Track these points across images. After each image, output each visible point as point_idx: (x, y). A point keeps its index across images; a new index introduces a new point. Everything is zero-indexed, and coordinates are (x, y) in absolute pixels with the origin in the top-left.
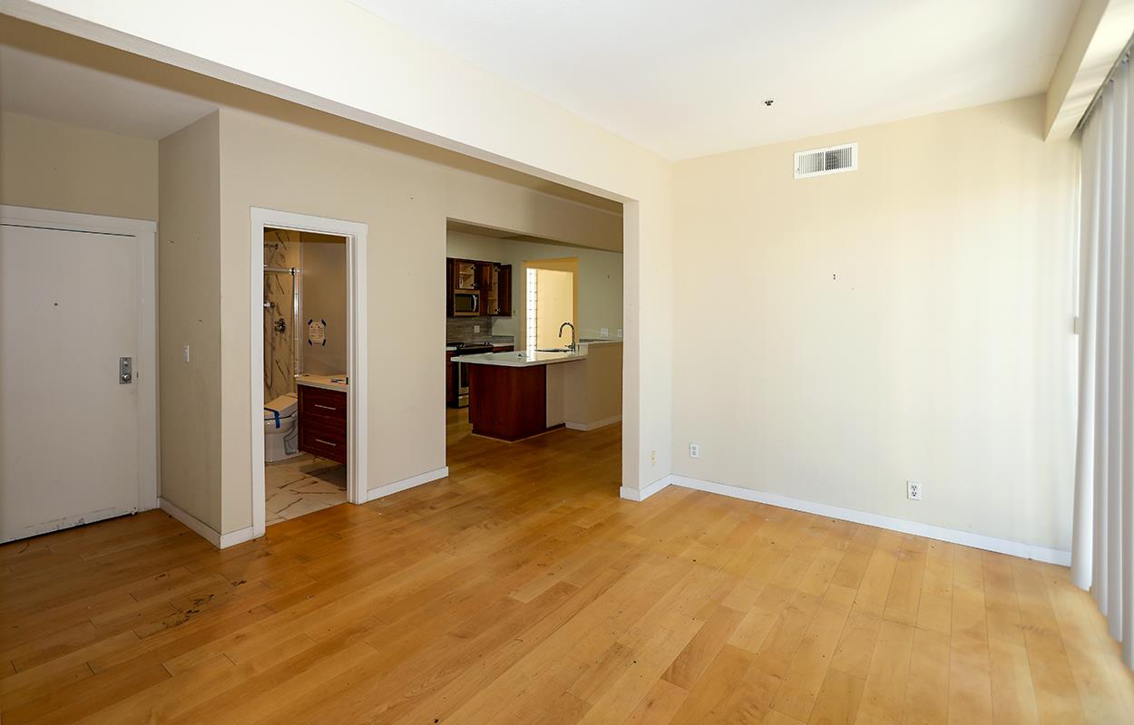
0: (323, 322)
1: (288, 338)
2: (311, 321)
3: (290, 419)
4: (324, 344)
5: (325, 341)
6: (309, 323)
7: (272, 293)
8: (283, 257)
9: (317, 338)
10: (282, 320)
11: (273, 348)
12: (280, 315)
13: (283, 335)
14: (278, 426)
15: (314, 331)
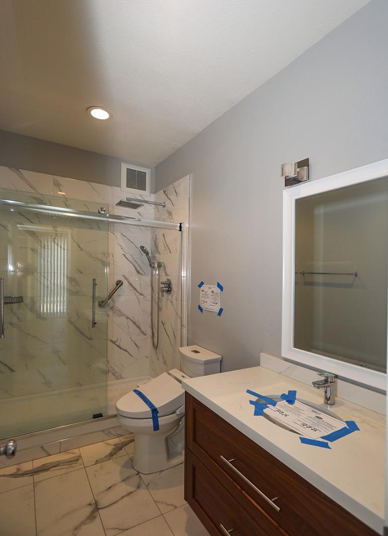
0: (220, 286)
1: (174, 301)
2: (202, 283)
3: (173, 417)
4: (220, 314)
5: (221, 310)
6: (200, 286)
7: (160, 253)
8: (170, 213)
9: (211, 305)
10: (169, 280)
11: (159, 309)
12: (167, 275)
13: (170, 297)
14: (156, 427)
15: (206, 294)
